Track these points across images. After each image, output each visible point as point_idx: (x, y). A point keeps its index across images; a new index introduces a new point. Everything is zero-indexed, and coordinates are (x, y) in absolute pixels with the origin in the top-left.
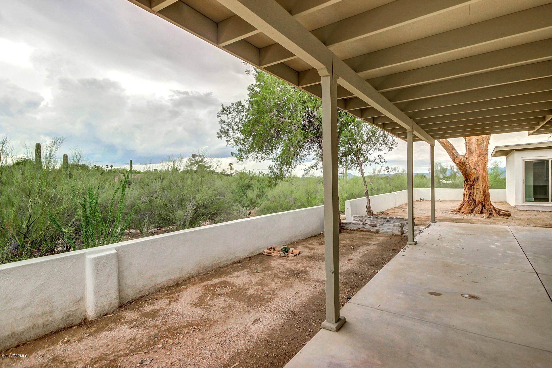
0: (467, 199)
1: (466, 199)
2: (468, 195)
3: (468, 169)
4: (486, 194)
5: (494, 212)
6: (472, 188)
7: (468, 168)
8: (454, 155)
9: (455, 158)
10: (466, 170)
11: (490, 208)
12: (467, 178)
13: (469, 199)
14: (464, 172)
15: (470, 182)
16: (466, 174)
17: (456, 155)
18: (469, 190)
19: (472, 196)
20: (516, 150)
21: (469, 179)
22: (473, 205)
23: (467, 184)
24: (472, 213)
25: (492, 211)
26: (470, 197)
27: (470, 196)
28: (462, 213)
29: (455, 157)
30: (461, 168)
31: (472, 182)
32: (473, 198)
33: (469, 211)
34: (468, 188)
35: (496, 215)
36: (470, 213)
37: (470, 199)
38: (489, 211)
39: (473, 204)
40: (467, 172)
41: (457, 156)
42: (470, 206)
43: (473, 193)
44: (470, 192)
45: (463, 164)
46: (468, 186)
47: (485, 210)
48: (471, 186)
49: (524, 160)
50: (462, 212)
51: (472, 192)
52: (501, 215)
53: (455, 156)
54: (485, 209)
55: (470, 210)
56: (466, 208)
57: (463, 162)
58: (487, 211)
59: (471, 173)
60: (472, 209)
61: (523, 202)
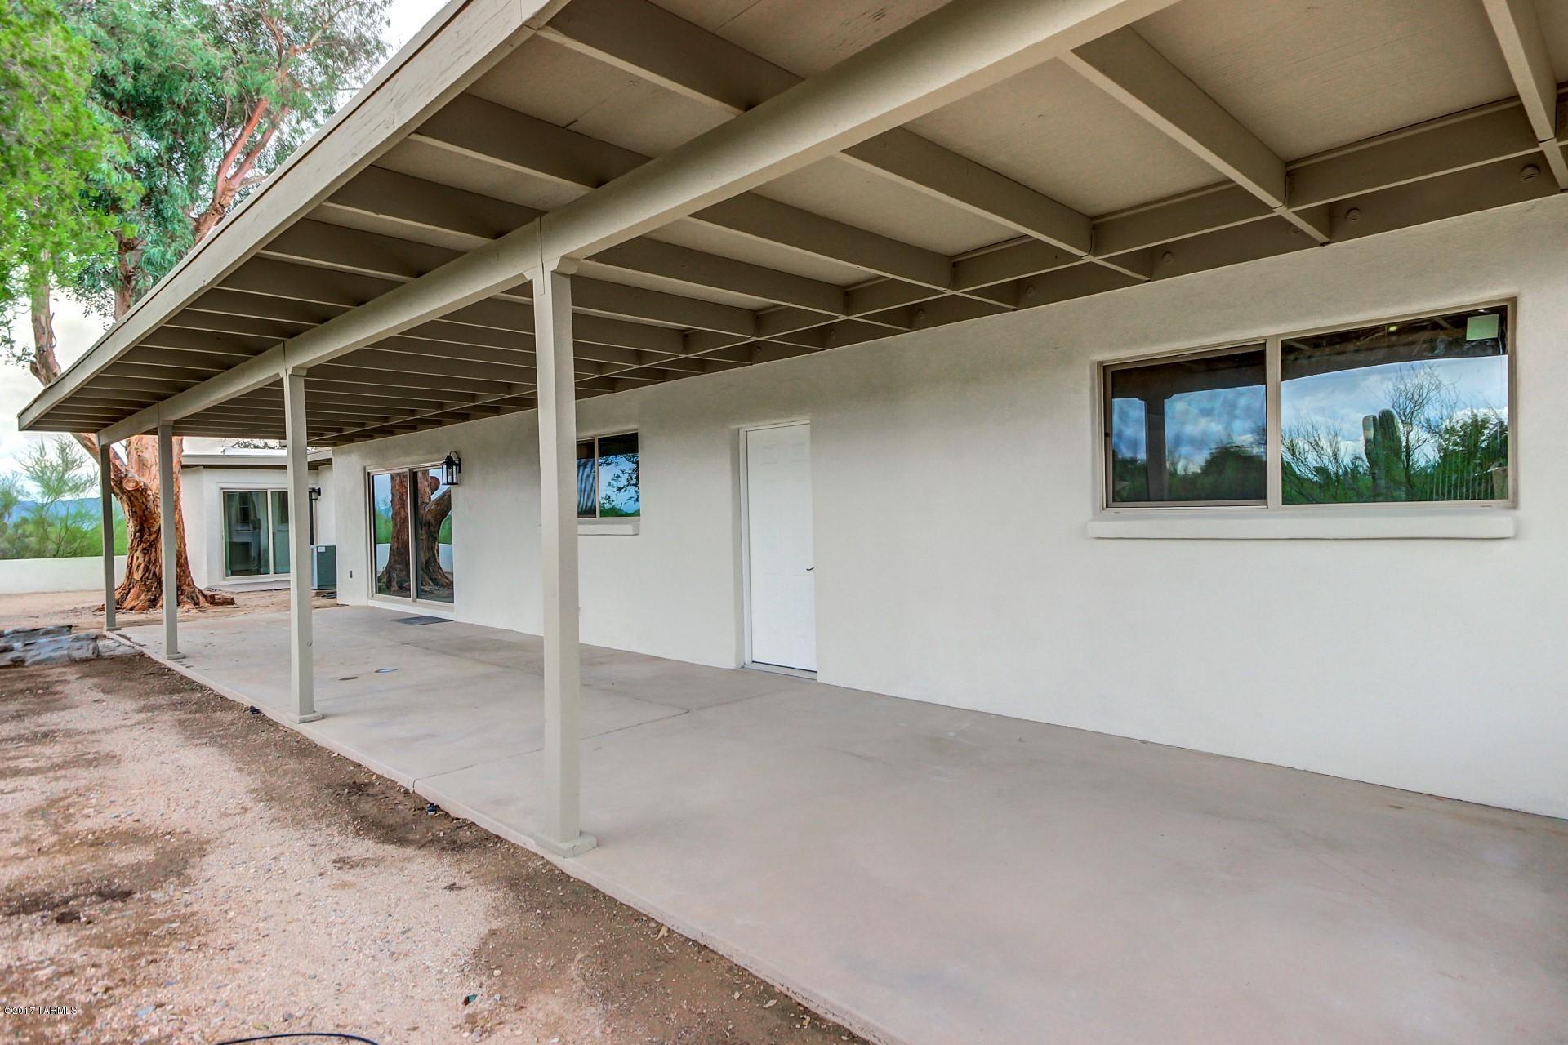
0: (140, 576)
1: (137, 576)
2: (142, 566)
3: (151, 505)
4: (182, 561)
5: (201, 599)
6: (153, 550)
7: (151, 502)
8: (119, 469)
9: (122, 478)
10: (147, 508)
11: (193, 592)
12: (145, 526)
13: (144, 575)
14: (140, 513)
15: (150, 535)
16: (145, 515)
17: (123, 470)
18: (145, 554)
19: (152, 568)
20: (205, 466)
21: (149, 529)
22: (155, 588)
23: (141, 541)
24: (155, 606)
25: (198, 598)
26: (147, 571)
27: (148, 567)
28: (132, 609)
29: (123, 475)
30: (136, 503)
31: (154, 536)
32: (154, 573)
33: (148, 603)
34: (144, 549)
35: (207, 605)
36: (149, 607)
37: (147, 575)
38: (192, 598)
39: (154, 585)
40: (146, 513)
41: (126, 475)
42: (148, 591)
43: (155, 560)
44: (146, 559)
45: (141, 494)
46: (144, 545)
47: (182, 597)
48: (151, 546)
49: (222, 489)
50: (129, 607)
51: (153, 559)
52: (217, 604)
53: (122, 473)
54: (181, 594)
55: (149, 600)
56: (138, 597)
57: (143, 489)
58: (188, 598)
59: (155, 516)
60: (152, 597)
61: (223, 579)
